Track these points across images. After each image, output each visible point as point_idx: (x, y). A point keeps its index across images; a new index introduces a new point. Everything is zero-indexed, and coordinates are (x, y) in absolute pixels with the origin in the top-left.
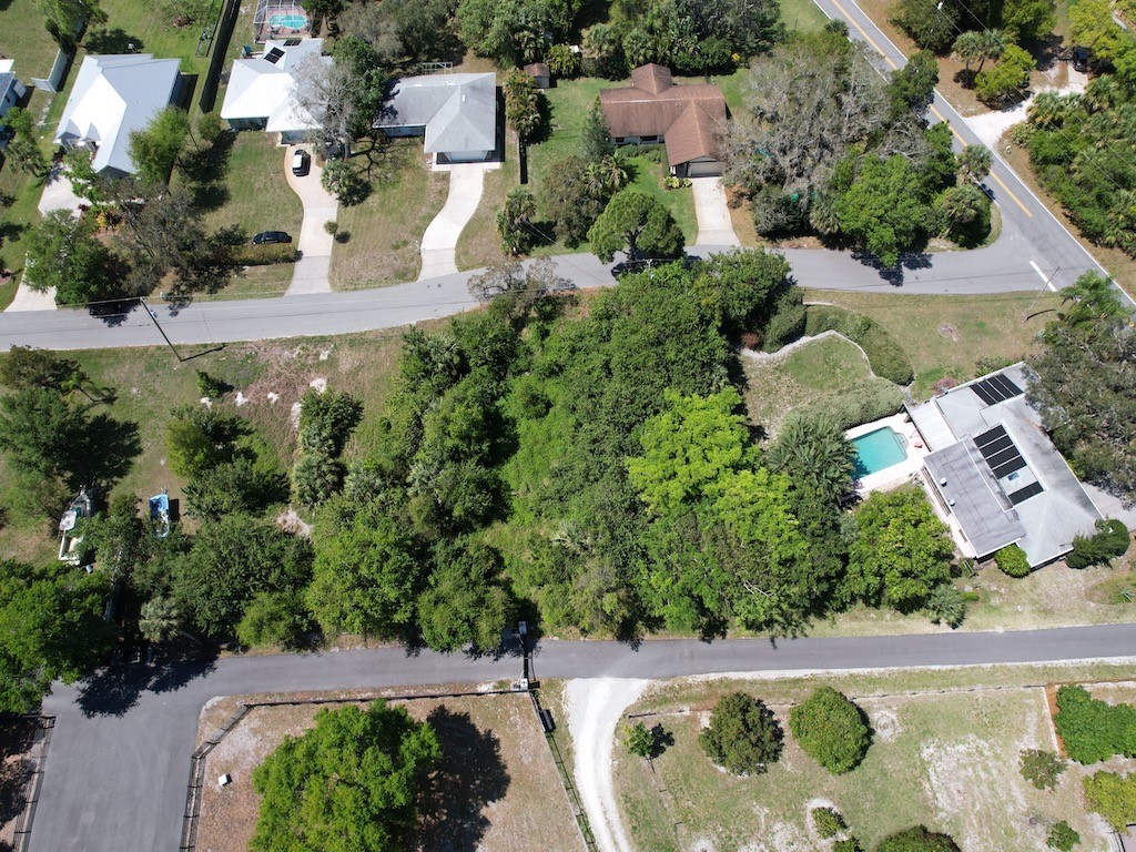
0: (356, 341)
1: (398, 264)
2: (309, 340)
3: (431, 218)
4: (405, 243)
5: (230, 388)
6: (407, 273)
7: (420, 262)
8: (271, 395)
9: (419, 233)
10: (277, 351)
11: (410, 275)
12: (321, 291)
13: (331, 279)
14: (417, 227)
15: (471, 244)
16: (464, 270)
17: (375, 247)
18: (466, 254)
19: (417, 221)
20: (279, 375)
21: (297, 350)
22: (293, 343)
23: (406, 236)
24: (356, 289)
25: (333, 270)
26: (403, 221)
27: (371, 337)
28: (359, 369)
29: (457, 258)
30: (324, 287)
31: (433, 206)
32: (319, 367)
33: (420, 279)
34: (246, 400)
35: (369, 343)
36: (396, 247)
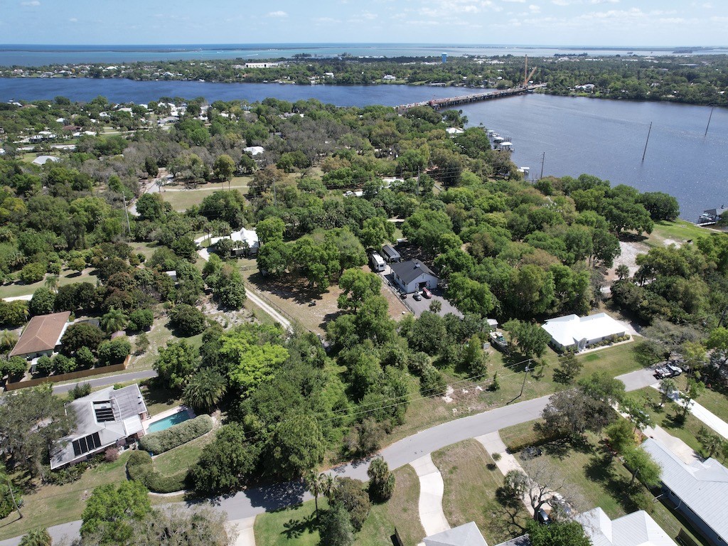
0: (444, 419)
1: (447, 459)
2: (467, 415)
3: (445, 494)
4: (451, 472)
5: (487, 390)
6: (438, 457)
7: (435, 463)
8: (467, 392)
9: (447, 482)
10: (479, 408)
11: (436, 455)
12: (480, 437)
13: (480, 445)
14: (450, 484)
15: (409, 481)
16: (406, 465)
17: (467, 464)
18: (409, 474)
19: (453, 487)
20: (470, 399)
21: (469, 409)
22: (473, 412)
23: (454, 476)
24: (462, 442)
25: (482, 449)
26: (462, 485)
27: (438, 422)
28: (434, 409)
29: (414, 471)
30: (481, 439)
31: (449, 501)
32: (453, 406)
33: (429, 455)
34: (477, 388)
35: (437, 420)
36: (455, 468)
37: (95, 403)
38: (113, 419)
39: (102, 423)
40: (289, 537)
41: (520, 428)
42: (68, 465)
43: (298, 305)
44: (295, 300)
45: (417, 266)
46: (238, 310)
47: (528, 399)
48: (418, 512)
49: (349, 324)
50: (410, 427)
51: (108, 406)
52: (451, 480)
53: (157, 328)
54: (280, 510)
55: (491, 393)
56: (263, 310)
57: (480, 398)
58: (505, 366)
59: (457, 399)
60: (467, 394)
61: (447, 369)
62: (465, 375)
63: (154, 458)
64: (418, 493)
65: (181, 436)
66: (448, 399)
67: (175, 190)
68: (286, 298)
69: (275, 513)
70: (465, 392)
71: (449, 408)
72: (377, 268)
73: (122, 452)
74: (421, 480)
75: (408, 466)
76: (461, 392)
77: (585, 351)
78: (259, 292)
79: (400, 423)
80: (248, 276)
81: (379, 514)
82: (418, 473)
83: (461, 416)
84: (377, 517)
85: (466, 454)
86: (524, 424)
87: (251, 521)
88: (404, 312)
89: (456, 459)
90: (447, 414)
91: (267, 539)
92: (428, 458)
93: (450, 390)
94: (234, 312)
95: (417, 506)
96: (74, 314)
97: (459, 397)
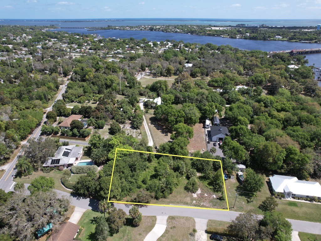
0: (186, 204)
1: (174, 221)
2: (199, 206)
3: (162, 236)
4: (171, 228)
5: (218, 199)
6: (171, 219)
7: (167, 221)
8: (207, 195)
9: (167, 231)
10: (207, 205)
12: (197, 219)
13: (195, 222)
14: (167, 233)
15: (151, 224)
16: (155, 216)
17: (181, 228)
18: (153, 221)
19: (167, 235)
20: (206, 200)
21: (202, 204)
22: (203, 206)
23: (171, 230)
24: (187, 217)
26: (172, 236)
27: (182, 204)
28: (185, 197)
29: (156, 220)
30: (197, 220)
32: (195, 199)
33: (168, 216)
34: (213, 196)
35: (182, 203)
36: (174, 227)
37: (66, 149)
38: (68, 156)
39: (63, 156)
40: (92, 223)
41: (221, 223)
42: (48, 166)
43: (161, 134)
44: (161, 131)
45: (220, 129)
46: (137, 130)
47: (236, 211)
48: (144, 238)
49: (167, 146)
50: (169, 201)
51: (69, 151)
52: (169, 231)
53: (105, 129)
54: (96, 211)
55: (219, 201)
56: (146, 132)
57: (211, 201)
58: (236, 190)
59: (199, 197)
60: (206, 197)
61: (205, 181)
62: (211, 187)
63: (72, 174)
64: (151, 230)
65: (84, 170)
66: (195, 195)
67: (148, 77)
68: (158, 129)
69: (94, 212)
70: (206, 195)
71: (192, 199)
72: (205, 126)
73: (65, 169)
74: (156, 225)
75: (155, 217)
76: (204, 195)
77: (291, 199)
78: (150, 124)
79: (165, 197)
80: (150, 117)
81: (129, 231)
82: (157, 222)
83: (195, 205)
84: (127, 231)
85: (184, 223)
86: (225, 222)
87: (84, 210)
88: (203, 149)
89: (178, 224)
90: (189, 202)
91: (84, 220)
92: (166, 217)
93: (199, 191)
94: (135, 130)
95: (146, 235)
96: (83, 117)
97: (201, 196)
